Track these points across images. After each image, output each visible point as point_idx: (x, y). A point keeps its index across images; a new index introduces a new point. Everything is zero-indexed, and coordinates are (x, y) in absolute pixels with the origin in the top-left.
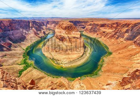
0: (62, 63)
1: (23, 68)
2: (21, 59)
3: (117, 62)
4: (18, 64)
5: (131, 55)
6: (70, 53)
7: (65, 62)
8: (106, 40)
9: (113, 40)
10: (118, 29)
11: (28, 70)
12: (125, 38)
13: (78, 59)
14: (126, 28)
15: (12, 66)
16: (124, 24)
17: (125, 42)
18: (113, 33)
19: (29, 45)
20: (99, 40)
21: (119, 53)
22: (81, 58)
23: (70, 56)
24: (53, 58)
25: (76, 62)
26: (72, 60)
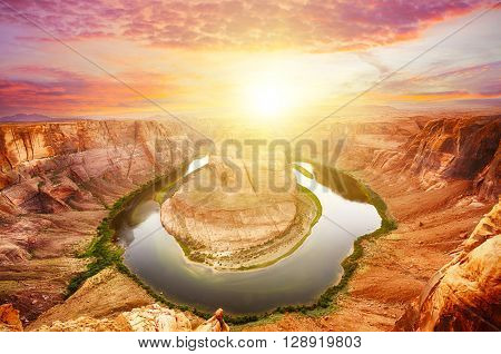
0: (214, 255)
1: (86, 269)
2: (90, 239)
3: (407, 260)
4: (77, 256)
5: (462, 235)
6: (246, 221)
7: (224, 254)
8: (379, 177)
9: (403, 178)
10: (415, 140)
11: (98, 275)
12: (442, 168)
13: (271, 242)
14: (444, 137)
15: (56, 261)
16: (435, 123)
17: (443, 184)
18: (403, 154)
19: (127, 193)
20: (356, 176)
21: (421, 225)
22: (279, 241)
23: (242, 233)
24: (188, 239)
25: (262, 253)
26: (246, 246)
